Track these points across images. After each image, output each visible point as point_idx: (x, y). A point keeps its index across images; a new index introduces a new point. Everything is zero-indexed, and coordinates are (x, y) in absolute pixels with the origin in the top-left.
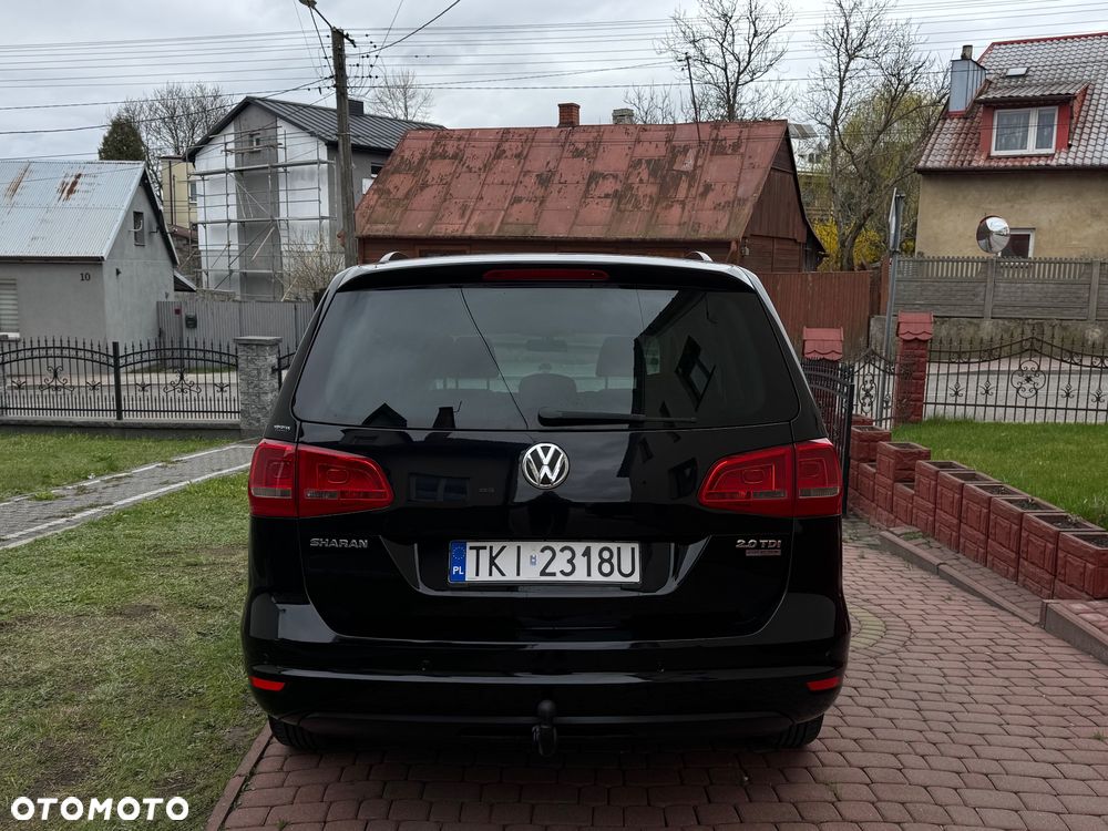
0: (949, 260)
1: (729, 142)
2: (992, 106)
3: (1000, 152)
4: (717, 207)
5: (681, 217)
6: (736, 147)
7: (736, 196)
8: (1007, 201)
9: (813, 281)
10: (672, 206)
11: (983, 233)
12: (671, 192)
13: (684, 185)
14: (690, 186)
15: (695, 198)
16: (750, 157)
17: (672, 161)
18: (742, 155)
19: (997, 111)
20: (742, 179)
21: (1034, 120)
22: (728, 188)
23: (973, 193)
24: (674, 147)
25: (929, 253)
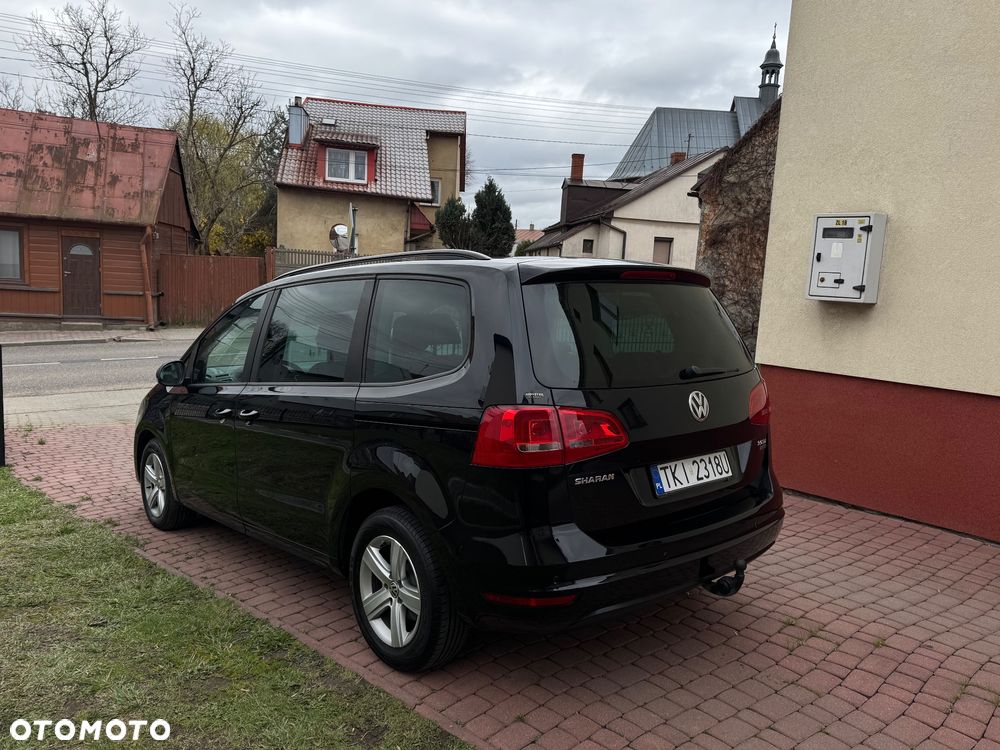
0: (302, 253)
1: (128, 142)
2: (324, 144)
3: (330, 178)
4: (127, 196)
5: (94, 201)
6: (135, 146)
7: (142, 188)
8: (339, 213)
9: (214, 262)
10: (82, 191)
11: (333, 235)
12: (79, 179)
13: (90, 174)
14: (97, 175)
15: (104, 186)
16: (150, 157)
17: (75, 150)
18: (142, 154)
19: (328, 149)
20: (145, 175)
21: (352, 159)
22: (134, 181)
23: (316, 205)
24: (74, 139)
25: (287, 247)
